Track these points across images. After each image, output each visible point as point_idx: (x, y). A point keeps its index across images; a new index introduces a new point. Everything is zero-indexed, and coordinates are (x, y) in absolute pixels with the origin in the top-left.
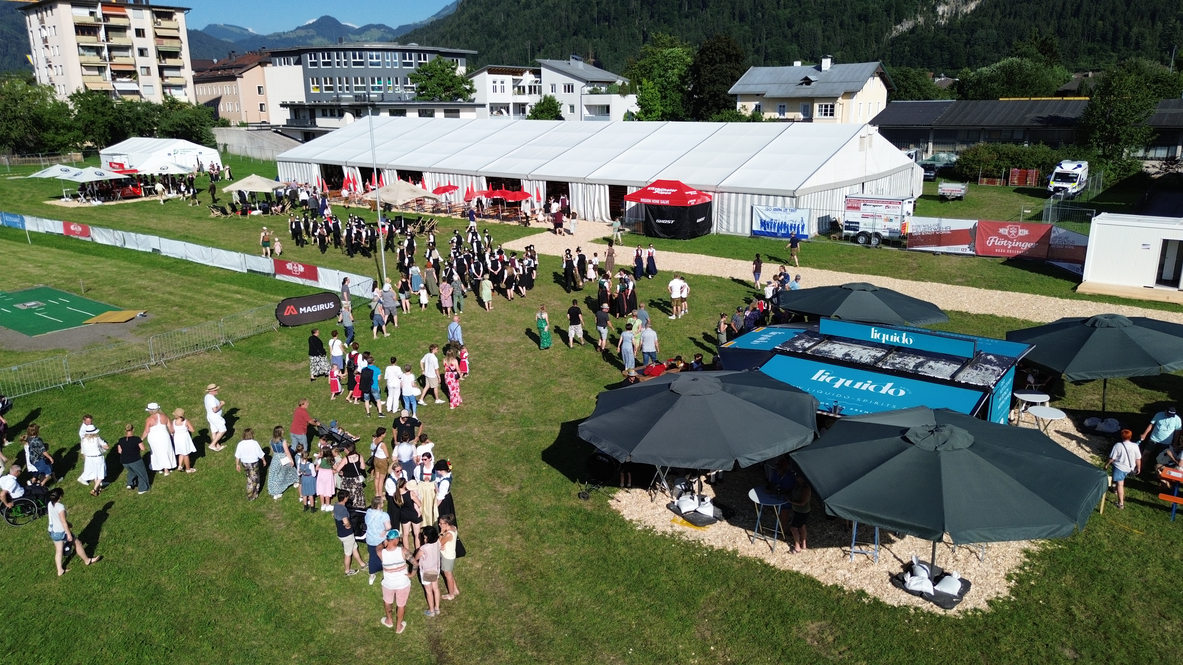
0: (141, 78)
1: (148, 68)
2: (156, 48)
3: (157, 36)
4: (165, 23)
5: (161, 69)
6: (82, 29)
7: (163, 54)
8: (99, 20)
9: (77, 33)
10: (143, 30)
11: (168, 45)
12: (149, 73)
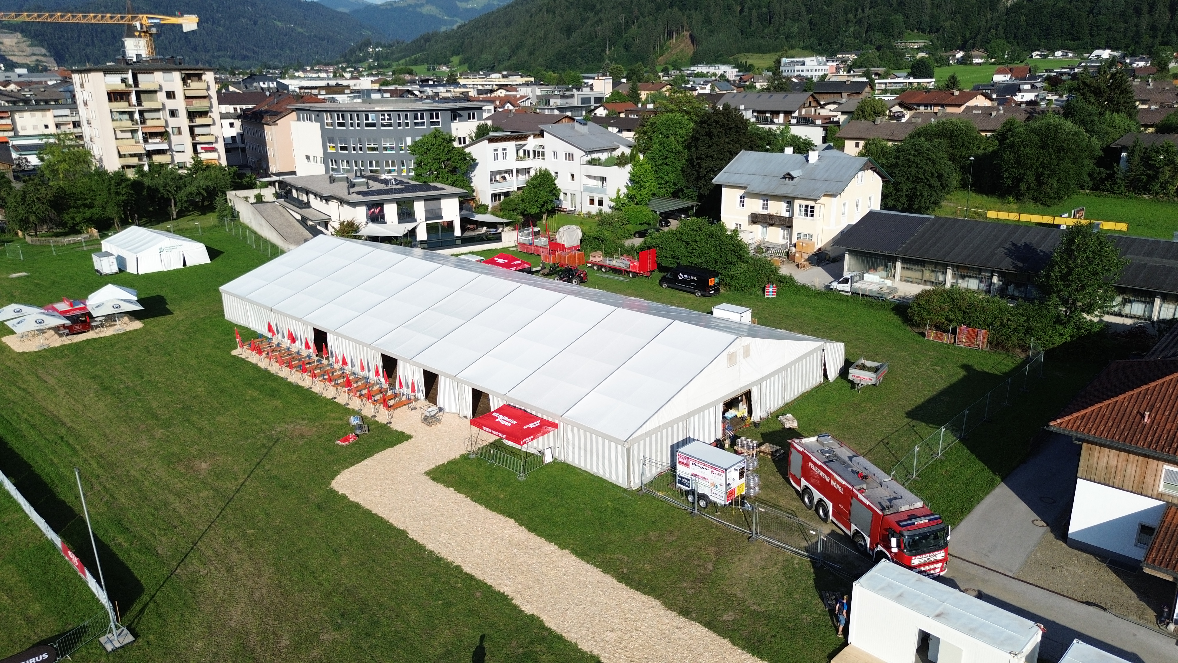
0: (173, 137)
1: (179, 128)
2: (186, 108)
3: (187, 97)
4: (194, 84)
5: (191, 129)
6: (114, 96)
7: (192, 115)
8: (131, 86)
9: (110, 100)
10: (173, 92)
11: (198, 105)
12: (180, 133)
